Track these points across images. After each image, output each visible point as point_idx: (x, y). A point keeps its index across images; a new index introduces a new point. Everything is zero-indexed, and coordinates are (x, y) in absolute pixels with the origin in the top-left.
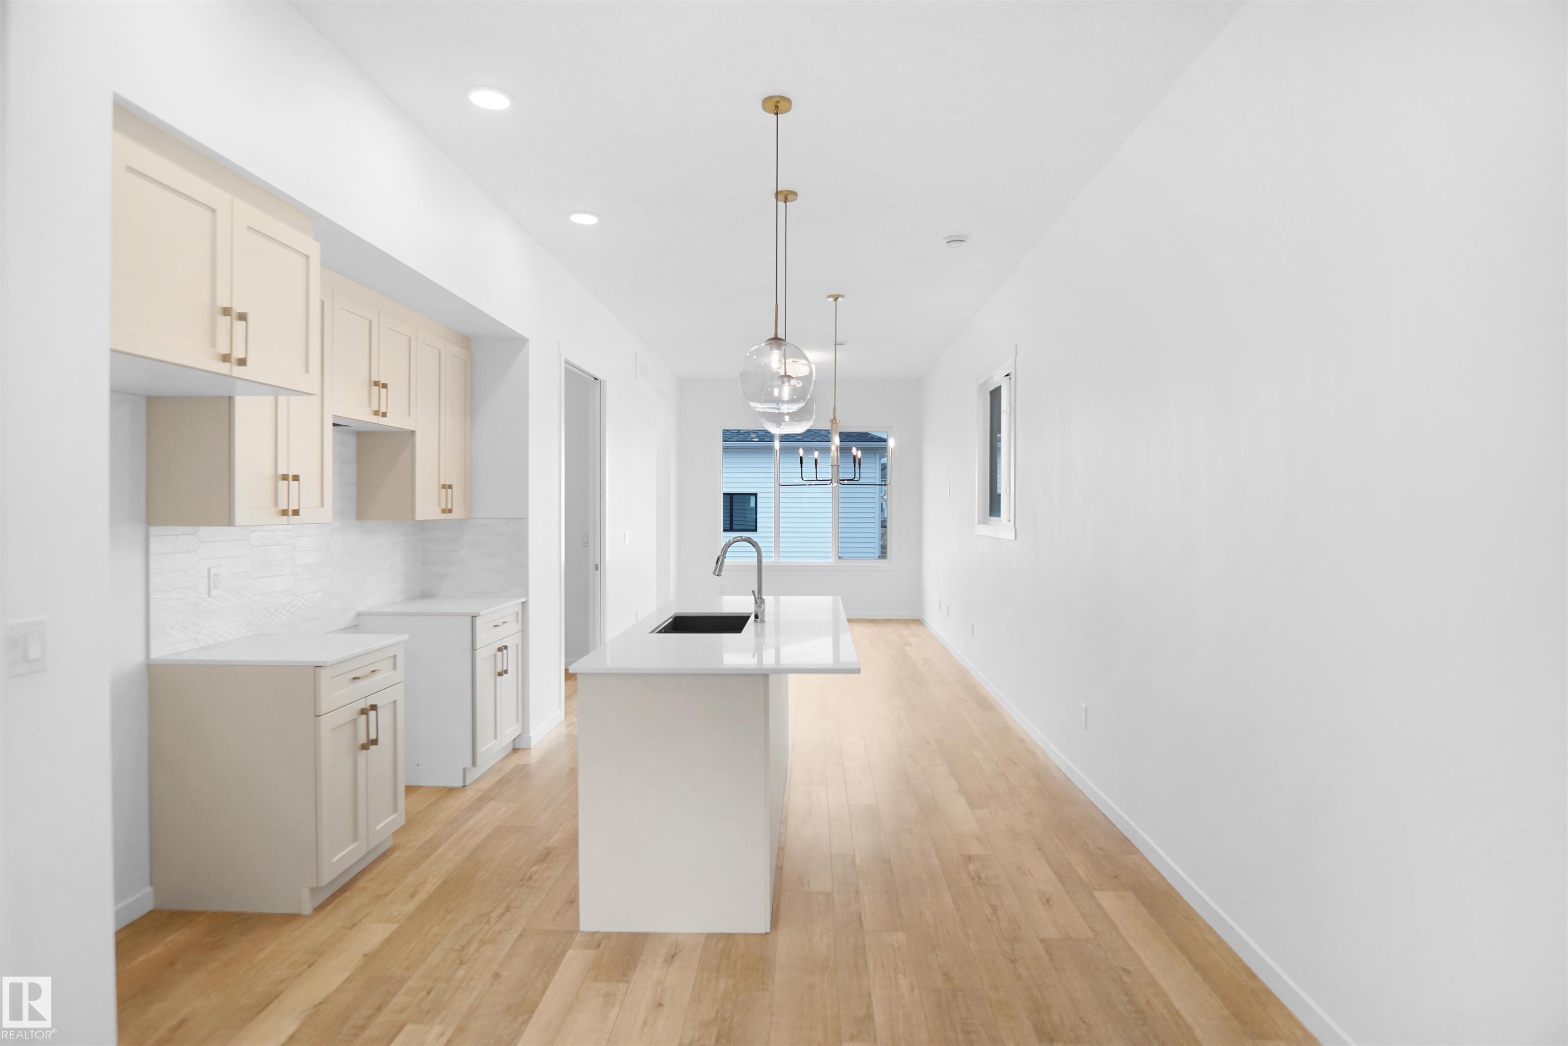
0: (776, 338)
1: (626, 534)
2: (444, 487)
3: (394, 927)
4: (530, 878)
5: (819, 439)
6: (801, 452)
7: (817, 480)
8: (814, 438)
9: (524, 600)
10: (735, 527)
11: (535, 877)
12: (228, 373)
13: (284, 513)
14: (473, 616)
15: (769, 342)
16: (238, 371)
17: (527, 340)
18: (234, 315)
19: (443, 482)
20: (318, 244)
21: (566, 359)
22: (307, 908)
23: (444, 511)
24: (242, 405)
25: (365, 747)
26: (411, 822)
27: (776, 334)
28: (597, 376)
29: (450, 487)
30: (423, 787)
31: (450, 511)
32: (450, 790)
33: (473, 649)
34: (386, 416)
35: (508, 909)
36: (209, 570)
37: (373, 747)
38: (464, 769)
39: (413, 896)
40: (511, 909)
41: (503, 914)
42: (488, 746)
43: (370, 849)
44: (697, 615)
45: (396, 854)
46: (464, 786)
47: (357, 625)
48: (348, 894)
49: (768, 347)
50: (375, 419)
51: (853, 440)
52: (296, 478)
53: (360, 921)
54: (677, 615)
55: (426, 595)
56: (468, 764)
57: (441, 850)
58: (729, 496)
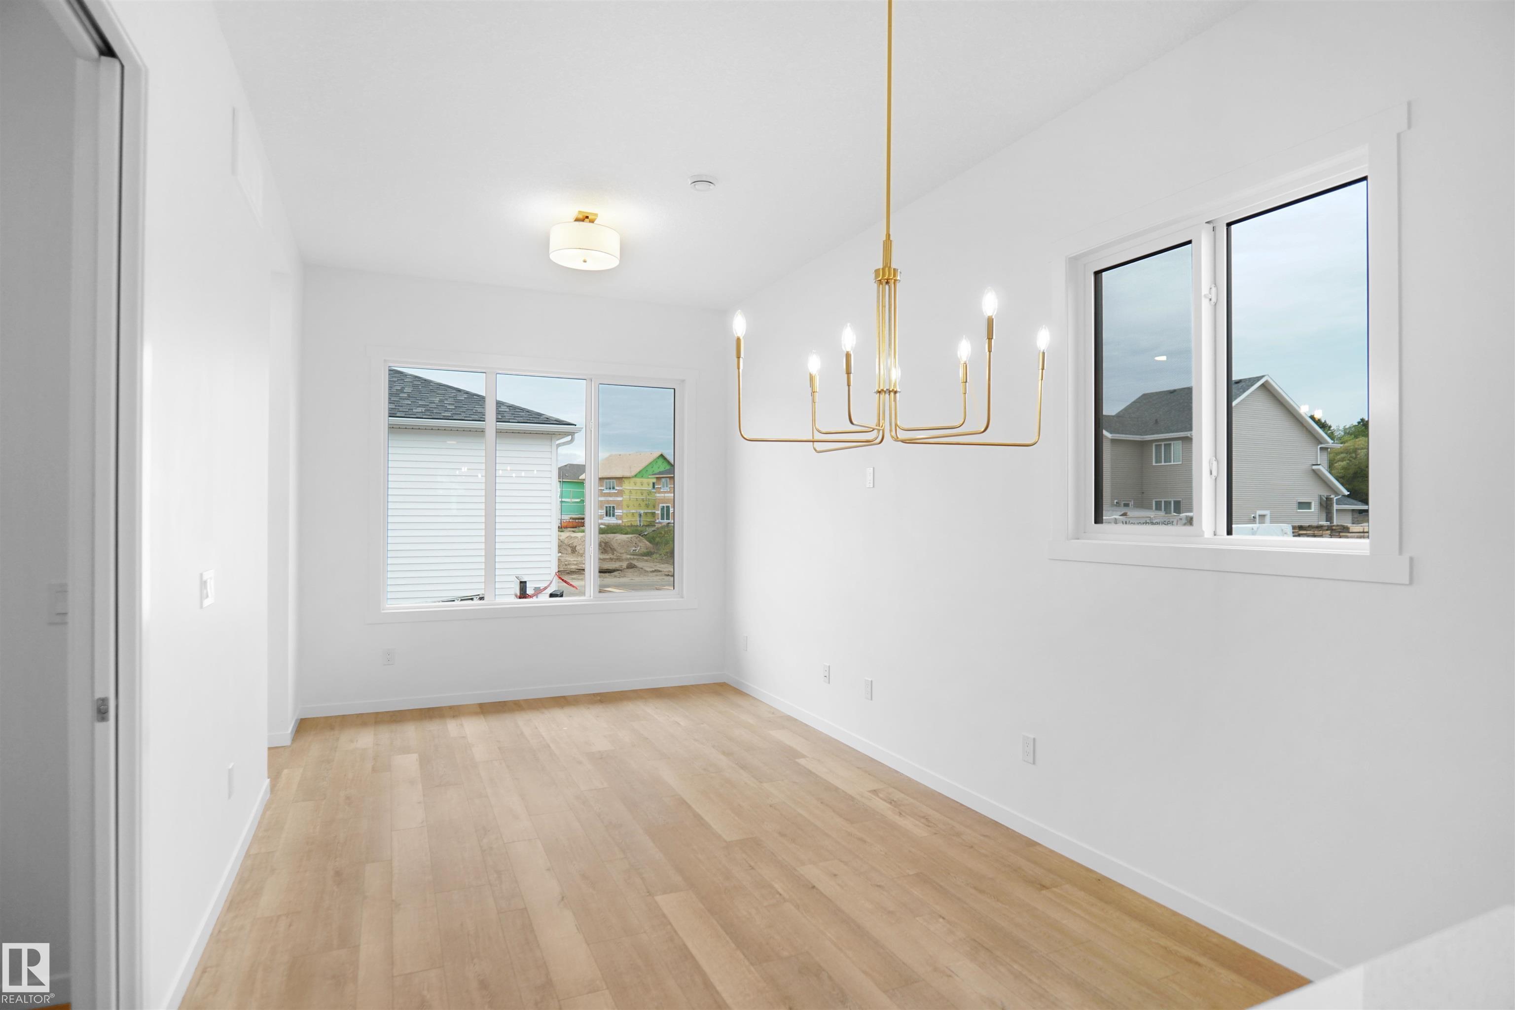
5: (476, 417)
8: (467, 416)
51: (523, 421)
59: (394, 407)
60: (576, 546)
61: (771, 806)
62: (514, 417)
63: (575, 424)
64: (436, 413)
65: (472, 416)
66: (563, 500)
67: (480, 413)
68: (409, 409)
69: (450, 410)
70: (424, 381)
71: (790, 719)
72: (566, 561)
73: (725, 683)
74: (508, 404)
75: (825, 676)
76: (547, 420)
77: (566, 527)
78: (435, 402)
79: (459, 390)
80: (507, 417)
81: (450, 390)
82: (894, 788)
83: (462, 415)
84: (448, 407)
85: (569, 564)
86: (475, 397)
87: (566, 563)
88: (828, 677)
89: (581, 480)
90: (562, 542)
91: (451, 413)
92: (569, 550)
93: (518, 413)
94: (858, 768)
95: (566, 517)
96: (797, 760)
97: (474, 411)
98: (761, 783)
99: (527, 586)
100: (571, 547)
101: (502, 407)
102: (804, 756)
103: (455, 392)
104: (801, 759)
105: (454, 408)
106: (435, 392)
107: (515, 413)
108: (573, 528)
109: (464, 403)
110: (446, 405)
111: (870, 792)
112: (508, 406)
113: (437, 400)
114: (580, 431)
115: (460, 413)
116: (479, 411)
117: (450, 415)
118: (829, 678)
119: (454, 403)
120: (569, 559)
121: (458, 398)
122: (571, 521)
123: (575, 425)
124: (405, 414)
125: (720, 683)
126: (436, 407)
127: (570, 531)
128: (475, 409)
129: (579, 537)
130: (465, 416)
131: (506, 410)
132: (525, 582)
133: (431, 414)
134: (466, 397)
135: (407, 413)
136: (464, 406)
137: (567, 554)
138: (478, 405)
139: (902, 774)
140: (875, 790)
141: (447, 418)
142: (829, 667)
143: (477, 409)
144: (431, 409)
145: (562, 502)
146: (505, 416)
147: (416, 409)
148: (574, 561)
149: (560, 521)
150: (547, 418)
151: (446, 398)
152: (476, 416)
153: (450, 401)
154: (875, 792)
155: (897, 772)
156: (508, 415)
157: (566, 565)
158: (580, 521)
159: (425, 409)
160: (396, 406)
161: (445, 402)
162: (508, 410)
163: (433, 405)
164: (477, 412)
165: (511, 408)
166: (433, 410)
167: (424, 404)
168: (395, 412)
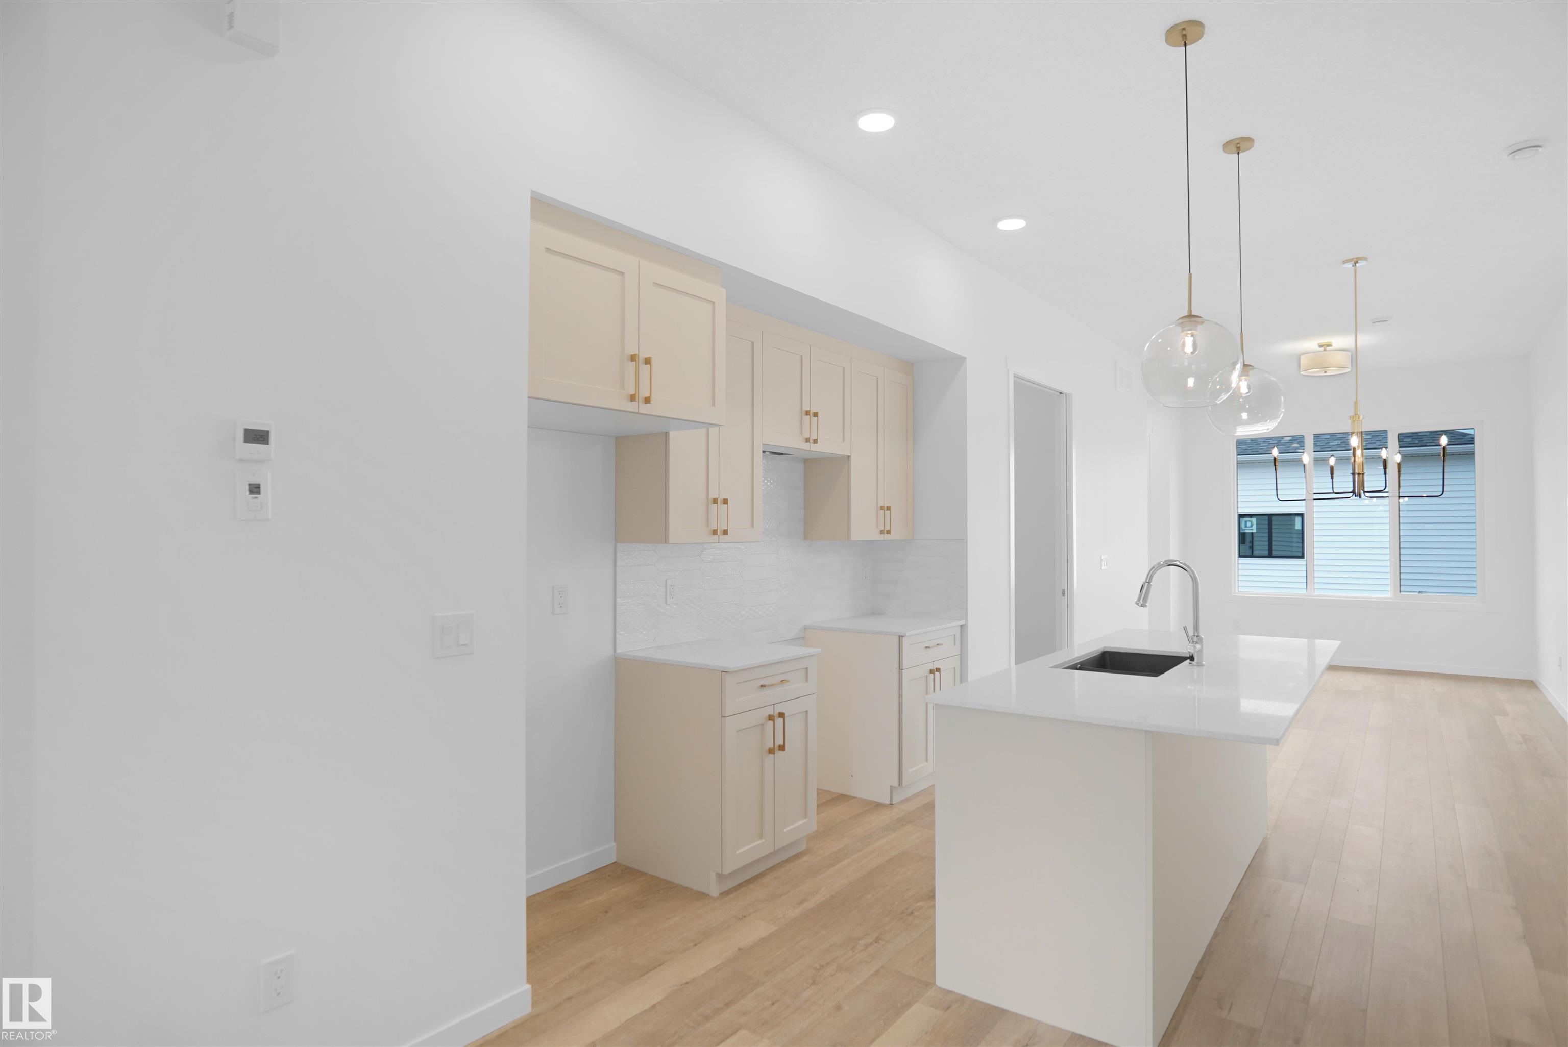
0: (1191, 317)
1: (1102, 558)
2: (882, 508)
3: (775, 928)
4: (912, 913)
6: (1332, 461)
7: (1334, 493)
9: (962, 622)
10: (1274, 553)
11: (916, 914)
12: (637, 411)
13: (715, 532)
14: (900, 636)
15: (1180, 321)
16: (644, 409)
17: (965, 358)
18: (641, 360)
19: (881, 504)
20: (725, 290)
21: (1014, 374)
22: (714, 892)
23: (882, 532)
24: (677, 438)
25: (771, 751)
26: (824, 832)
27: (1190, 311)
28: (1062, 390)
29: (889, 508)
30: (855, 797)
31: (889, 532)
32: (878, 806)
33: (900, 669)
34: (817, 443)
35: (877, 940)
36: (666, 580)
37: (779, 754)
38: (891, 787)
39: (801, 902)
40: (880, 941)
41: (871, 944)
42: (914, 769)
43: (776, 849)
44: (1136, 652)
45: (806, 858)
46: (890, 804)
47: (804, 637)
48: (752, 886)
49: (1180, 328)
50: (806, 446)
52: (725, 501)
53: (750, 915)
54: (1106, 650)
55: (876, 613)
56: (896, 784)
57: (845, 862)
58: (1267, 518)
68: (1326, 443)
124: (1322, 448)
135: (1324, 447)
147: (1332, 442)
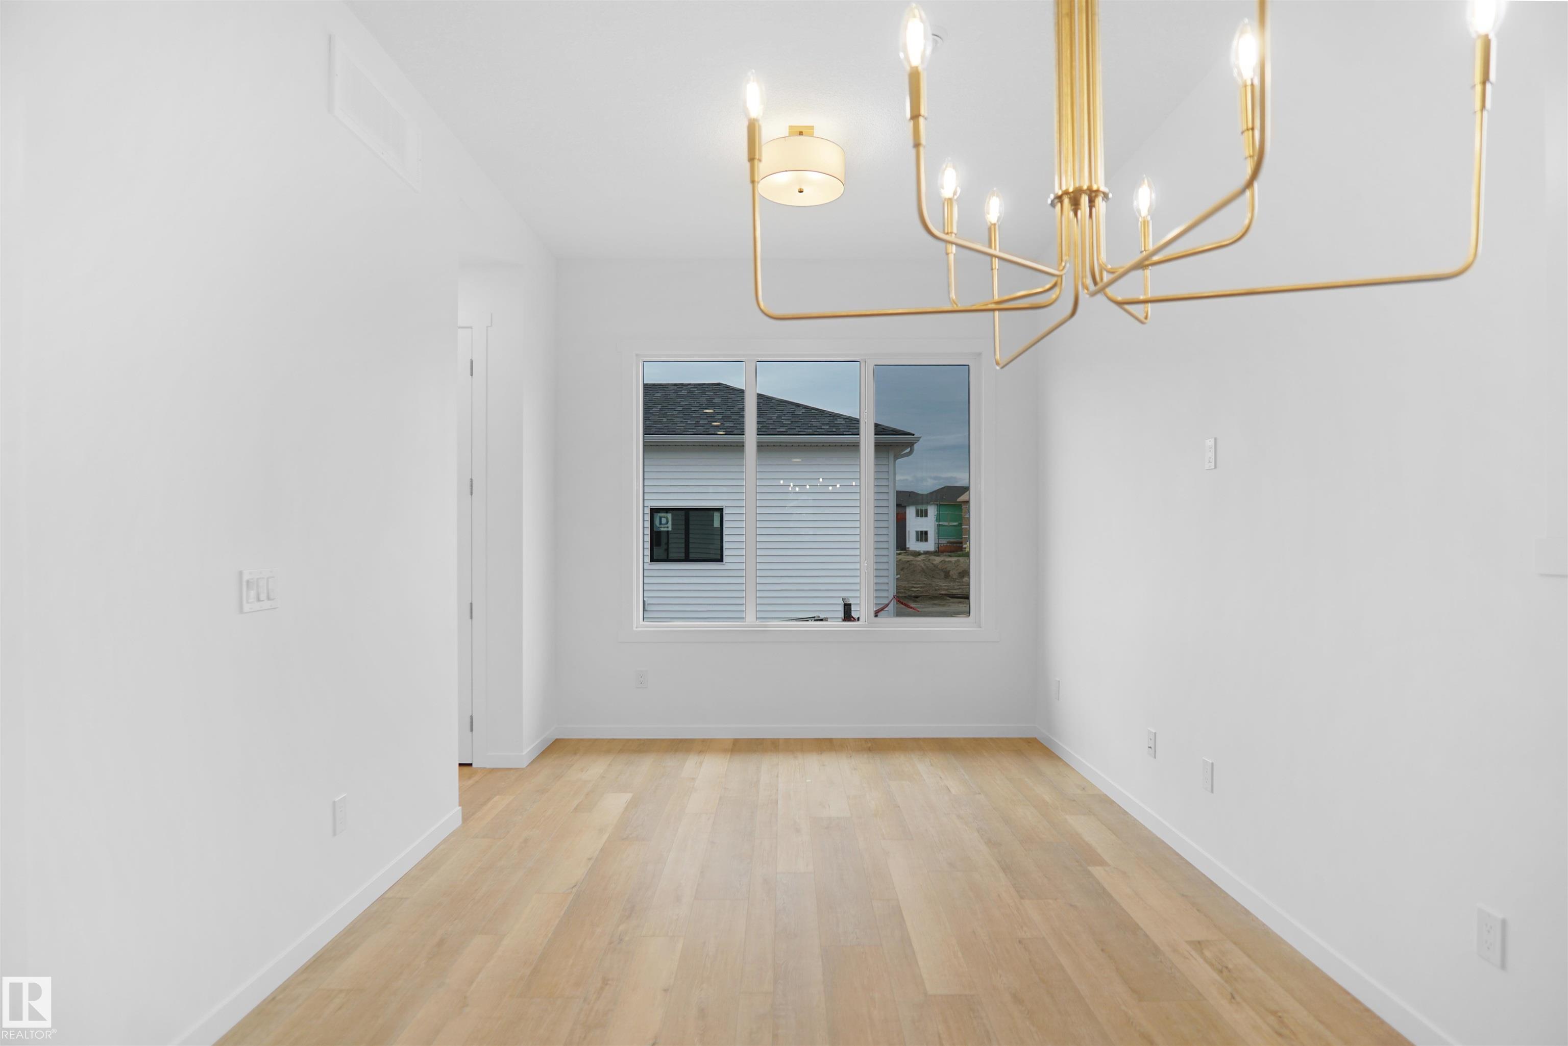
59: (732, 425)
60: (949, 571)
61: (1020, 942)
62: (849, 429)
63: (913, 433)
64: (771, 429)
65: (806, 430)
66: (940, 523)
67: (814, 426)
69: (786, 425)
70: (766, 399)
71: (1106, 801)
72: (937, 586)
73: (1036, 738)
74: (845, 416)
75: (1151, 747)
76: (882, 430)
77: (943, 552)
78: (773, 418)
79: (798, 405)
80: (841, 430)
81: (789, 406)
82: (1235, 943)
83: (797, 430)
84: (784, 423)
85: (939, 590)
86: (813, 411)
87: (937, 588)
88: (1153, 749)
89: (959, 502)
90: (935, 566)
91: (786, 428)
92: (943, 574)
93: (853, 425)
94: (1183, 895)
95: (944, 541)
96: (1090, 868)
97: (809, 425)
98: (1022, 898)
99: (852, 610)
100: (944, 572)
101: (838, 420)
102: (1102, 863)
103: (794, 407)
104: (1099, 868)
105: (790, 423)
106: (775, 408)
107: (851, 425)
108: (950, 552)
109: (801, 418)
110: (783, 421)
111: (1190, 943)
112: (844, 419)
113: (774, 416)
114: (919, 440)
115: (794, 428)
116: (814, 425)
117: (785, 430)
118: (1155, 751)
119: (791, 418)
120: (941, 584)
121: (796, 413)
122: (948, 545)
123: (913, 435)
125: (1026, 739)
126: (772, 423)
127: (946, 556)
128: (811, 423)
129: (953, 562)
130: (799, 430)
131: (842, 422)
132: (850, 605)
133: (766, 430)
134: (804, 411)
136: (800, 420)
137: (939, 579)
138: (814, 419)
139: (1255, 919)
140: (1199, 942)
141: (781, 433)
142: (1155, 734)
143: (813, 423)
144: (767, 425)
145: (939, 526)
146: (839, 429)
148: (945, 586)
149: (937, 545)
150: (883, 429)
151: (784, 413)
152: (811, 430)
153: (788, 416)
154: (1199, 945)
155: (1247, 913)
156: (843, 427)
157: (936, 590)
158: (958, 545)
159: (761, 425)
160: (735, 424)
161: (783, 418)
162: (844, 422)
163: (771, 421)
164: (812, 426)
165: (847, 420)
166: (769, 427)
167: (762, 420)
168: (732, 430)
